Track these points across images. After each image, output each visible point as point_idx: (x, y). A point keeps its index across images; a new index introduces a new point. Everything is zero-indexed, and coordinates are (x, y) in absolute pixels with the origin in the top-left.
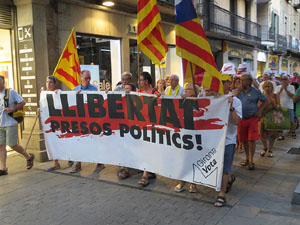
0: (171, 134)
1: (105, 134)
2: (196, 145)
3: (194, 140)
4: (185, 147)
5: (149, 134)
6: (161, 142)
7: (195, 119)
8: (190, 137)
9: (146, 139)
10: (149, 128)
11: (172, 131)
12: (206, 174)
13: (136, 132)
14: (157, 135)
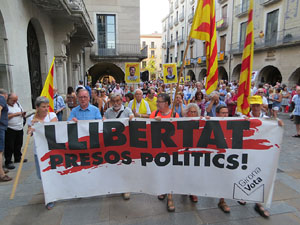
0: (212, 156)
1: (123, 162)
2: (241, 165)
3: (239, 160)
4: (228, 167)
5: (181, 158)
6: (197, 163)
7: (244, 138)
8: (236, 156)
9: (176, 162)
10: (181, 153)
11: (214, 153)
14: (192, 159)
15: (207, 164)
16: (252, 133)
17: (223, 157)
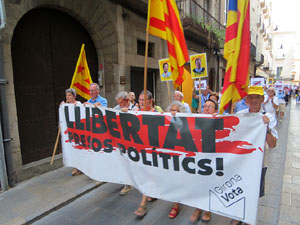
0: (181, 159)
1: (105, 151)
2: (215, 171)
3: (213, 165)
4: (200, 172)
5: (149, 157)
6: (166, 166)
7: (217, 141)
8: (209, 161)
9: (146, 162)
10: (149, 152)
11: (183, 156)
12: (227, 204)
13: (133, 154)
14: (160, 160)
15: (177, 168)
16: (227, 133)
17: (193, 160)
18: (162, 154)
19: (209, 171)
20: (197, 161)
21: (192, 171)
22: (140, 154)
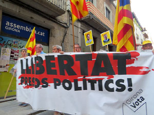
1: (43, 87)
2: (127, 87)
3: (126, 83)
4: (118, 90)
5: (80, 84)
6: (93, 88)
7: (127, 66)
8: (123, 81)
9: (77, 88)
10: (80, 80)
11: (105, 79)
12: (135, 109)
13: (67, 85)
14: (89, 85)
15: (101, 89)
16: (133, 62)
17: (112, 82)
18: (90, 81)
19: (123, 88)
20: (115, 82)
21: (112, 90)
22: (73, 83)
